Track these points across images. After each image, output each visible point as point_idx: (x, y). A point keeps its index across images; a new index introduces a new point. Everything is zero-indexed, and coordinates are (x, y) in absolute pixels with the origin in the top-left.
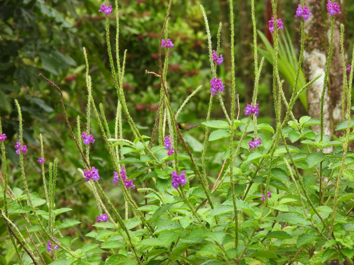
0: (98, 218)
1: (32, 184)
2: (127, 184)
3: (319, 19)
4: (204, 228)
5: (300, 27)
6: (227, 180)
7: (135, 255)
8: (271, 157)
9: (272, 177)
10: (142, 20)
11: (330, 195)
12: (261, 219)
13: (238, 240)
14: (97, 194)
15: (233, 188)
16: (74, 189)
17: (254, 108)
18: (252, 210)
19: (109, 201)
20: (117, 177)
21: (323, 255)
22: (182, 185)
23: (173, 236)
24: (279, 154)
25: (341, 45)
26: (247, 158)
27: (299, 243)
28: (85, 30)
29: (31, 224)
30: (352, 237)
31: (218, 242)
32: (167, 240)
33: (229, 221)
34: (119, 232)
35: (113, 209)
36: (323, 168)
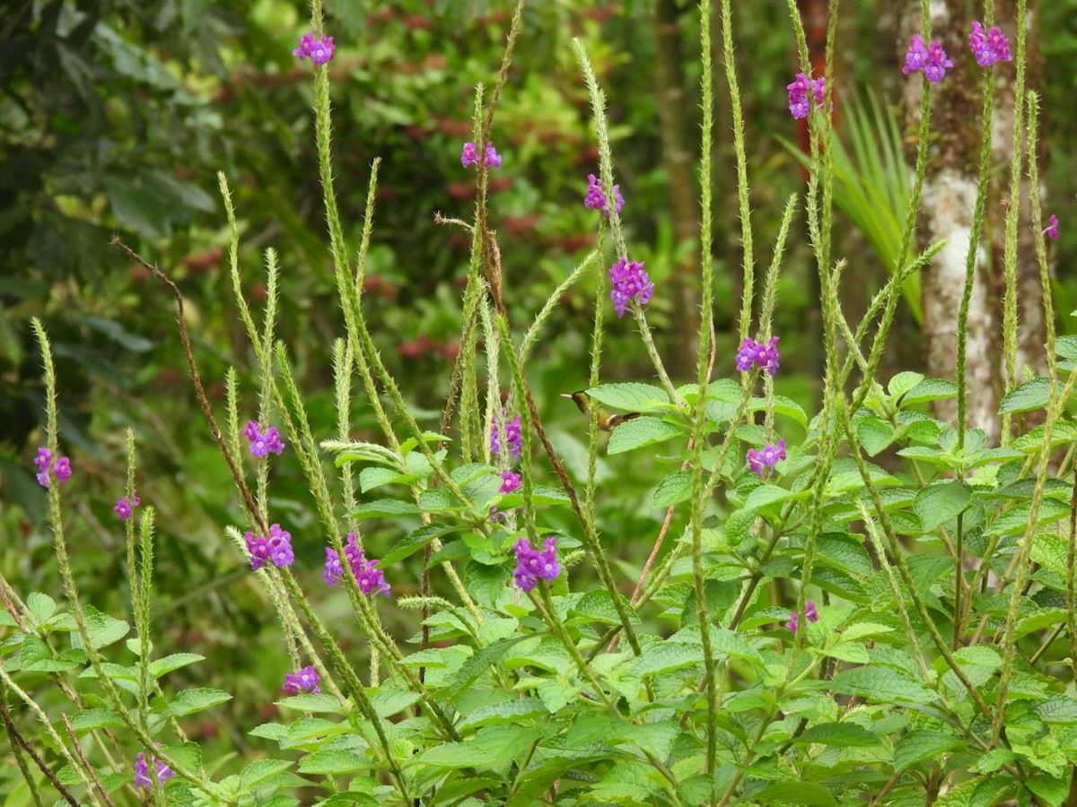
0: (288, 678)
1: (86, 581)
2: (365, 582)
3: (959, 78)
4: (614, 712)
5: (902, 101)
6: (683, 567)
7: (401, 794)
8: (815, 496)
9: (820, 561)
10: (420, 83)
11: (989, 612)
12: (787, 687)
13: (717, 752)
14: (290, 609)
15: (703, 592)
16: (214, 597)
17: (763, 349)
18: (758, 659)
19: (323, 631)
20: (336, 563)
21: (974, 795)
22: (546, 583)
23: (517, 739)
24: (842, 490)
25: (1028, 156)
26: (744, 501)
27: (900, 759)
28: (247, 113)
29: (82, 704)
30: (1060, 741)
31: (655, 756)
32: (499, 751)
33: (687, 691)
34: (355, 725)
35: (333, 653)
36: (964, 530)
